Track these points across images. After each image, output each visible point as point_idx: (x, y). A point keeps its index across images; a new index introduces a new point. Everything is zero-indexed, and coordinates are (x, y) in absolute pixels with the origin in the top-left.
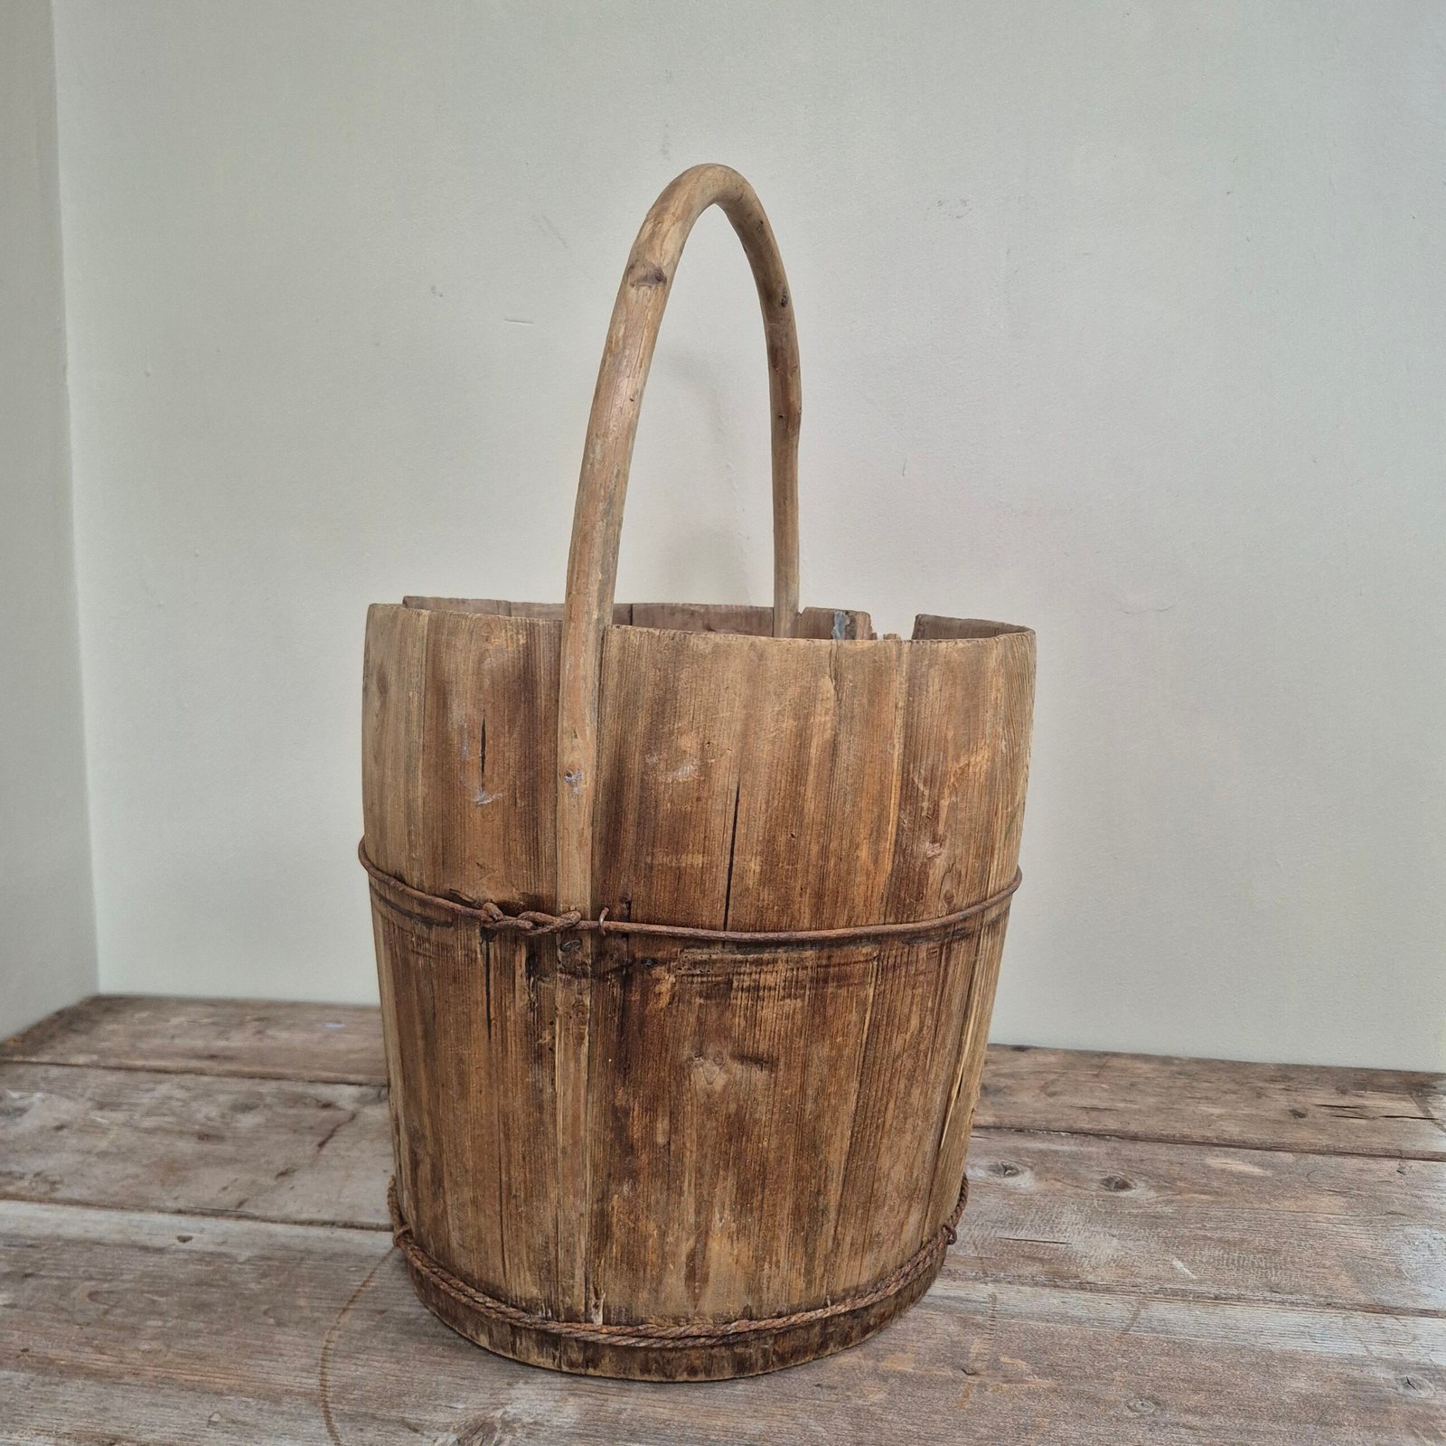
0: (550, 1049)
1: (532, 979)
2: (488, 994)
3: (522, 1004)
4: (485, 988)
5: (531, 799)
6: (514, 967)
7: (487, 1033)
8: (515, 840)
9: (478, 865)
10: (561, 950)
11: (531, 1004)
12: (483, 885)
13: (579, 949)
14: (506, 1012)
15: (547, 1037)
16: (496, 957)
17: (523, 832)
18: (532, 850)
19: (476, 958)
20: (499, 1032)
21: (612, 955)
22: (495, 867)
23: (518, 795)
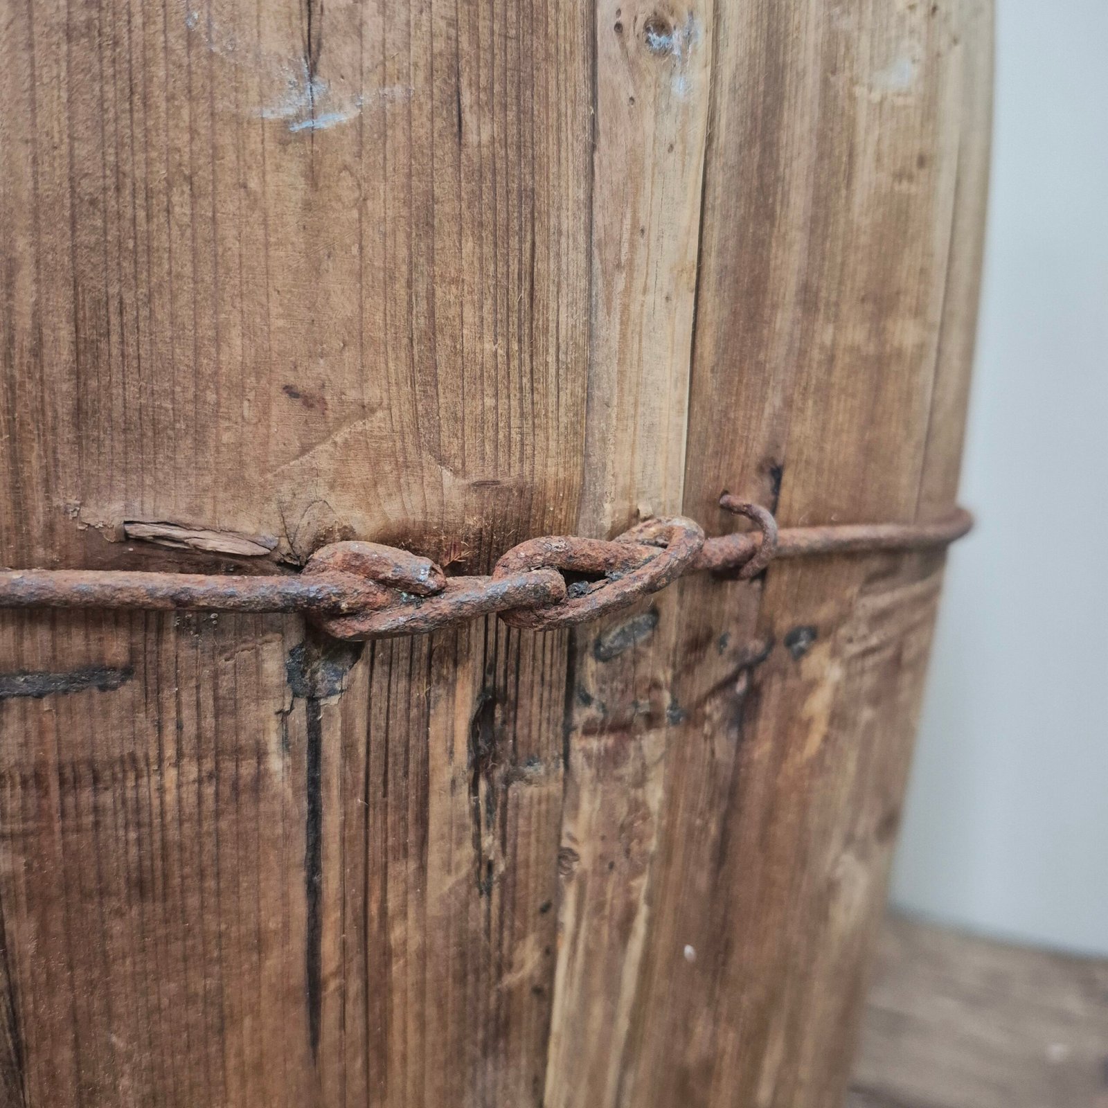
0: (538, 991)
1: (483, 786)
2: (314, 892)
3: (450, 881)
4: (299, 879)
5: (511, 115)
6: (425, 761)
7: (300, 1035)
8: (456, 281)
9: (290, 391)
10: (599, 657)
11: (483, 864)
12: (317, 472)
13: (649, 642)
14: (385, 927)
15: (529, 957)
16: (348, 748)
17: (488, 250)
18: (514, 318)
19: (260, 777)
20: (355, 1010)
21: (723, 642)
22: (373, 393)
23: (467, 99)
